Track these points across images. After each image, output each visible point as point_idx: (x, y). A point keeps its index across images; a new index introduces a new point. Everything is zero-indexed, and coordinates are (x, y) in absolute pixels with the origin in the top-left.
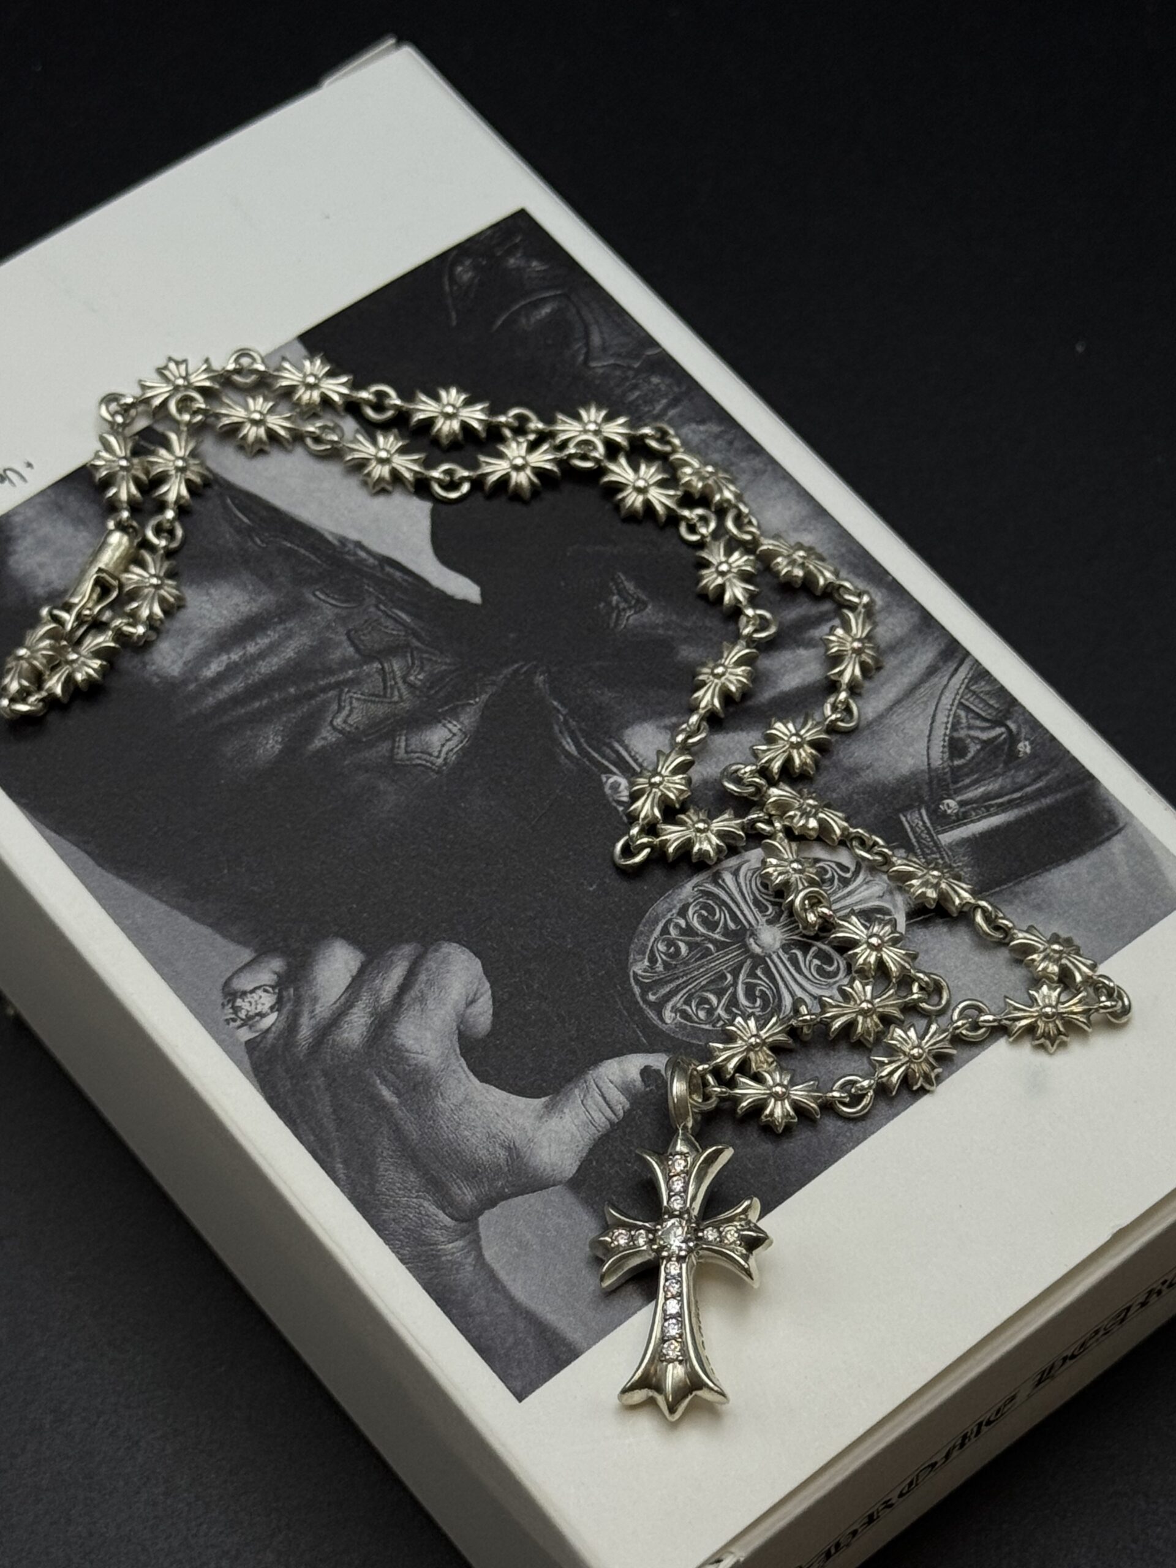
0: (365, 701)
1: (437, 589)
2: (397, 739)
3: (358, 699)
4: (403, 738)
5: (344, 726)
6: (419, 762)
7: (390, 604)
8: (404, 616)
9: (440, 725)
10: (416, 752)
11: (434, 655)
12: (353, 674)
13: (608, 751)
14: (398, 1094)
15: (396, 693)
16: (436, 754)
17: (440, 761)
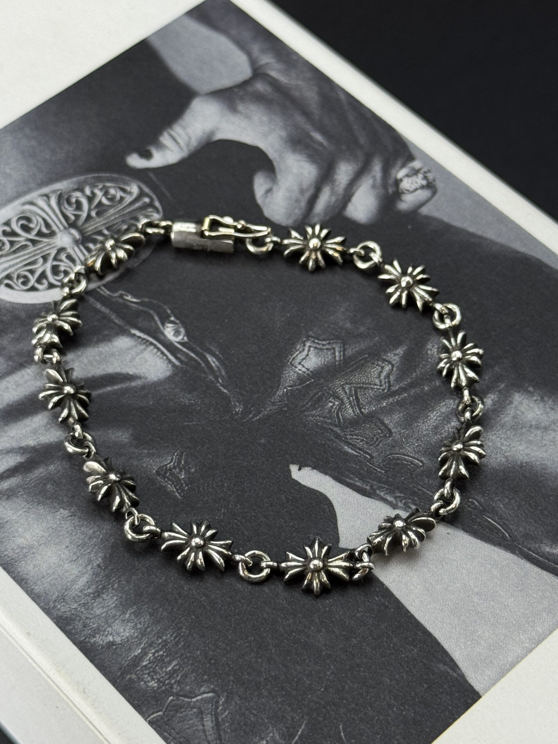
0: (370, 384)
1: (326, 474)
2: (342, 357)
3: (375, 385)
4: (337, 358)
5: (383, 365)
6: (324, 342)
7: (362, 459)
8: (350, 451)
9: (311, 370)
10: (327, 349)
11: (321, 421)
12: (383, 404)
13: (183, 358)
14: (311, 138)
15: (347, 391)
16: (312, 349)
17: (308, 344)
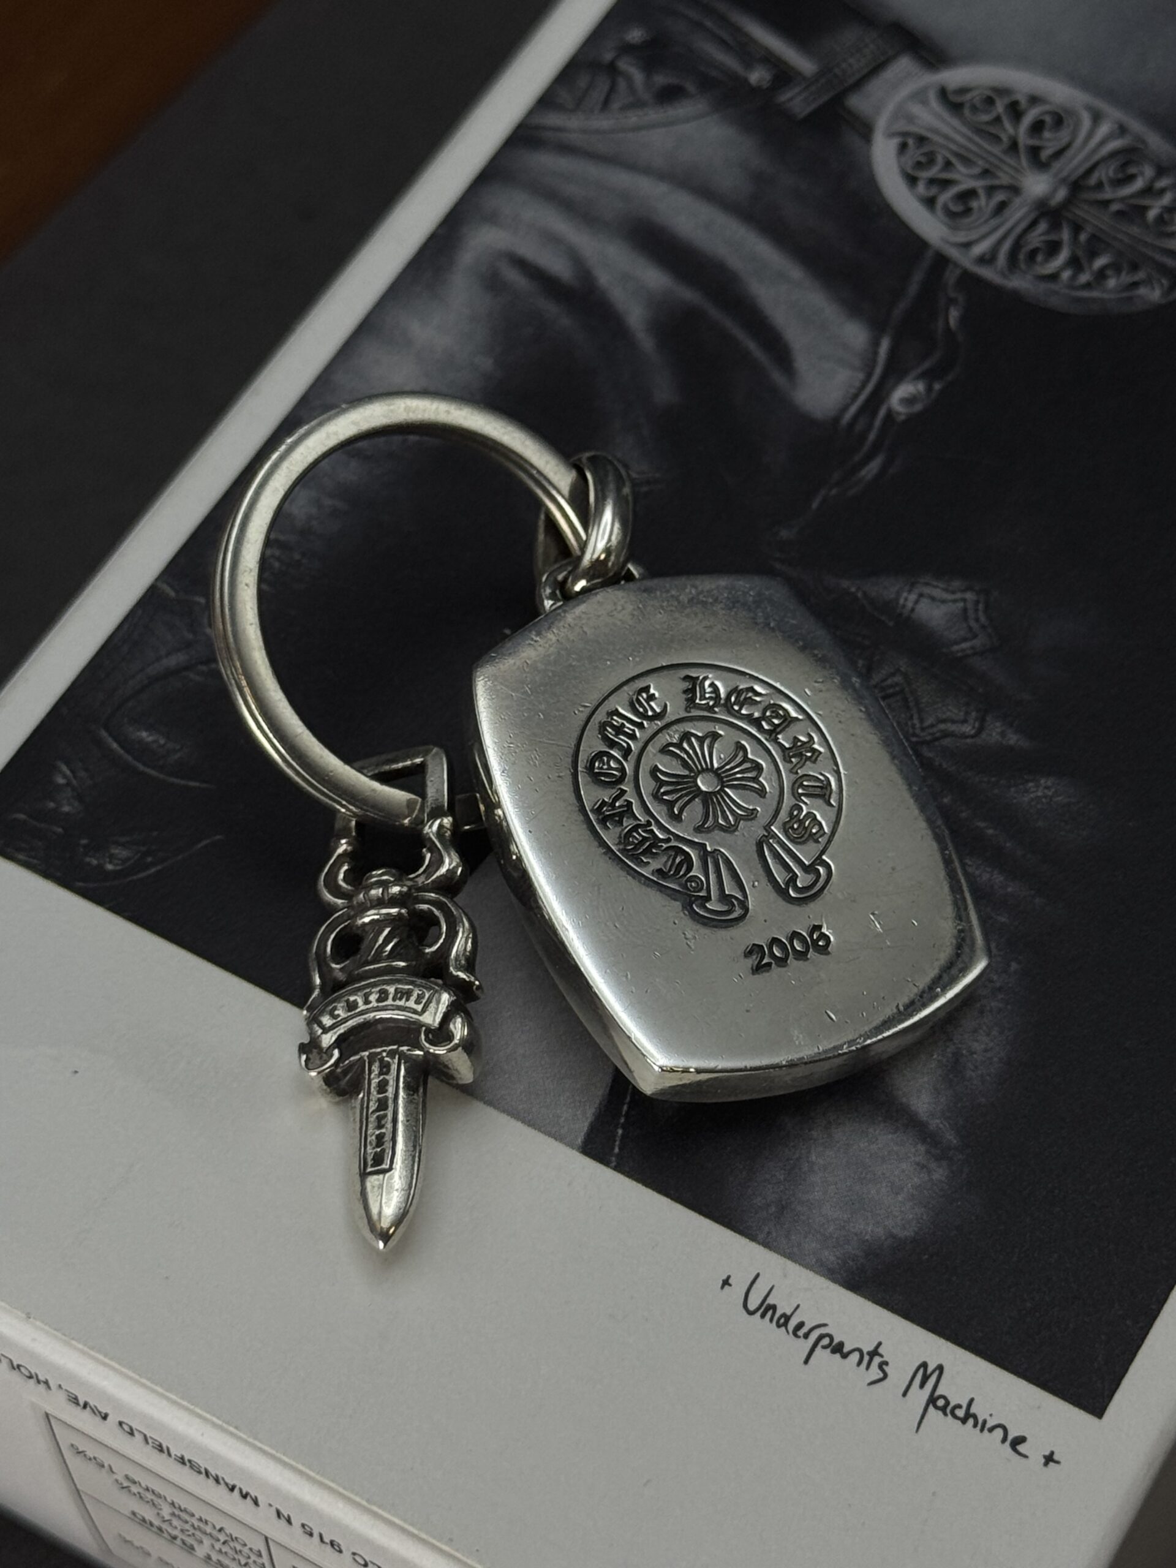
13: (859, 427)
16: (960, 604)
17: (969, 596)
